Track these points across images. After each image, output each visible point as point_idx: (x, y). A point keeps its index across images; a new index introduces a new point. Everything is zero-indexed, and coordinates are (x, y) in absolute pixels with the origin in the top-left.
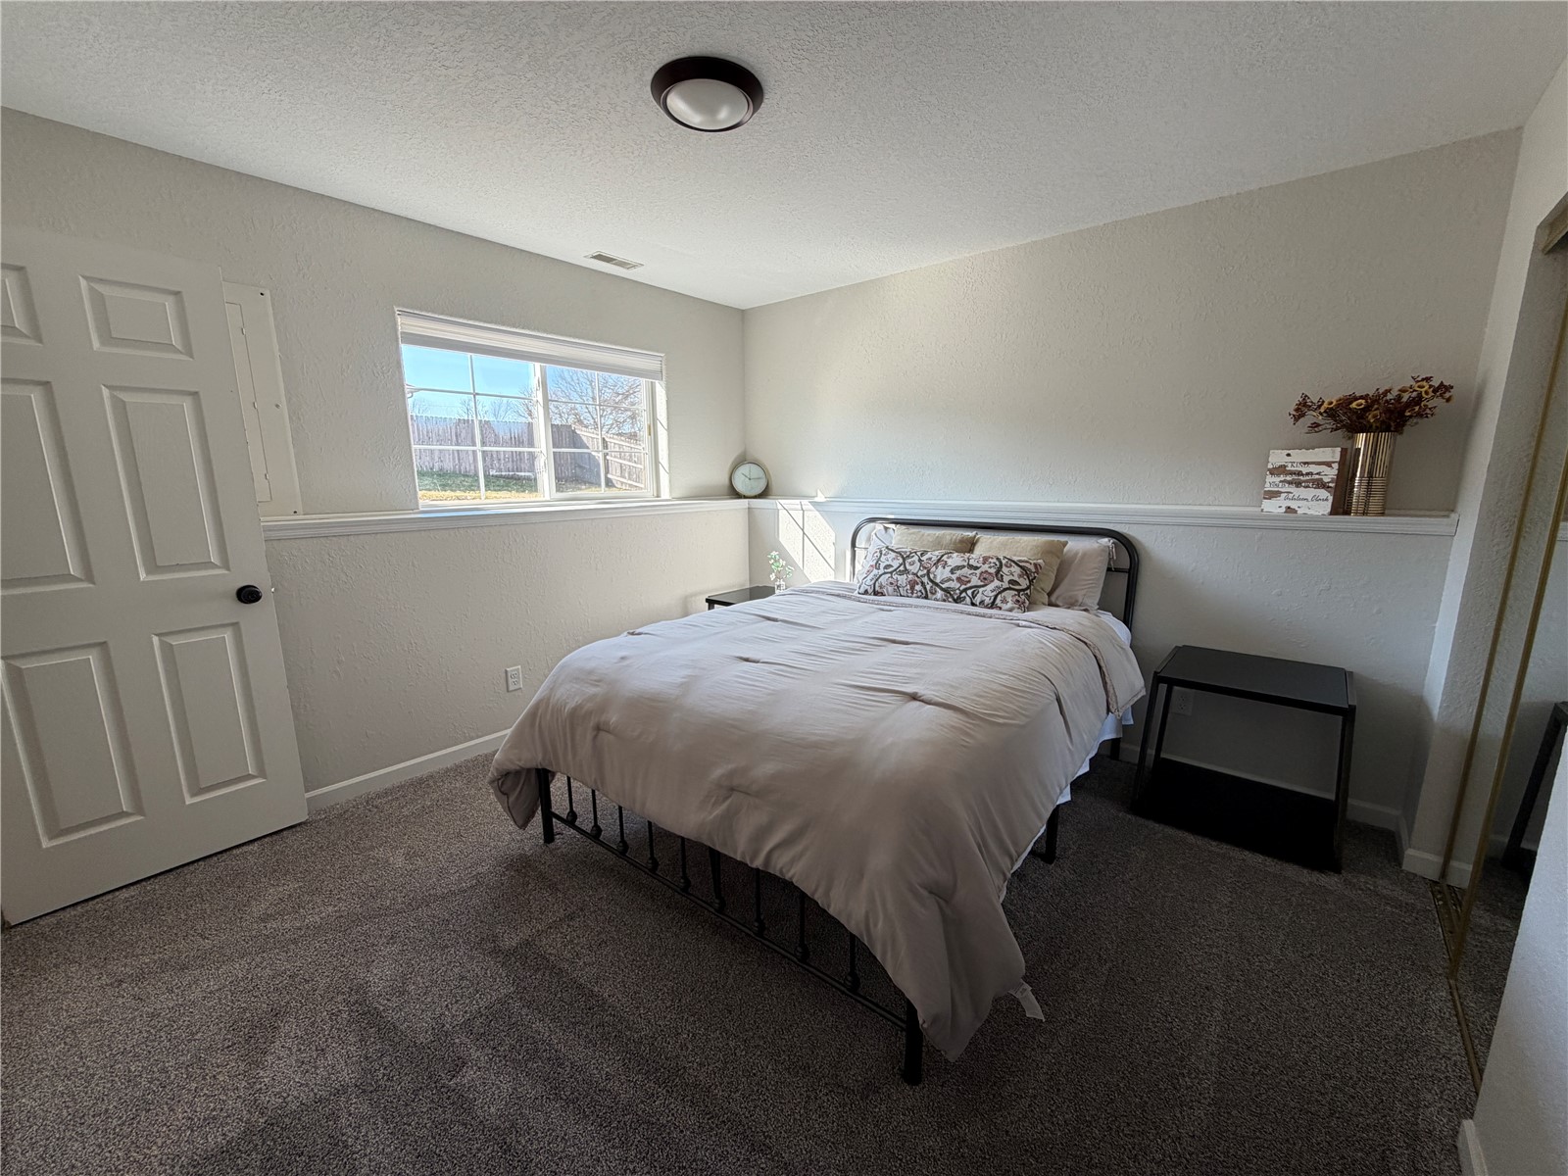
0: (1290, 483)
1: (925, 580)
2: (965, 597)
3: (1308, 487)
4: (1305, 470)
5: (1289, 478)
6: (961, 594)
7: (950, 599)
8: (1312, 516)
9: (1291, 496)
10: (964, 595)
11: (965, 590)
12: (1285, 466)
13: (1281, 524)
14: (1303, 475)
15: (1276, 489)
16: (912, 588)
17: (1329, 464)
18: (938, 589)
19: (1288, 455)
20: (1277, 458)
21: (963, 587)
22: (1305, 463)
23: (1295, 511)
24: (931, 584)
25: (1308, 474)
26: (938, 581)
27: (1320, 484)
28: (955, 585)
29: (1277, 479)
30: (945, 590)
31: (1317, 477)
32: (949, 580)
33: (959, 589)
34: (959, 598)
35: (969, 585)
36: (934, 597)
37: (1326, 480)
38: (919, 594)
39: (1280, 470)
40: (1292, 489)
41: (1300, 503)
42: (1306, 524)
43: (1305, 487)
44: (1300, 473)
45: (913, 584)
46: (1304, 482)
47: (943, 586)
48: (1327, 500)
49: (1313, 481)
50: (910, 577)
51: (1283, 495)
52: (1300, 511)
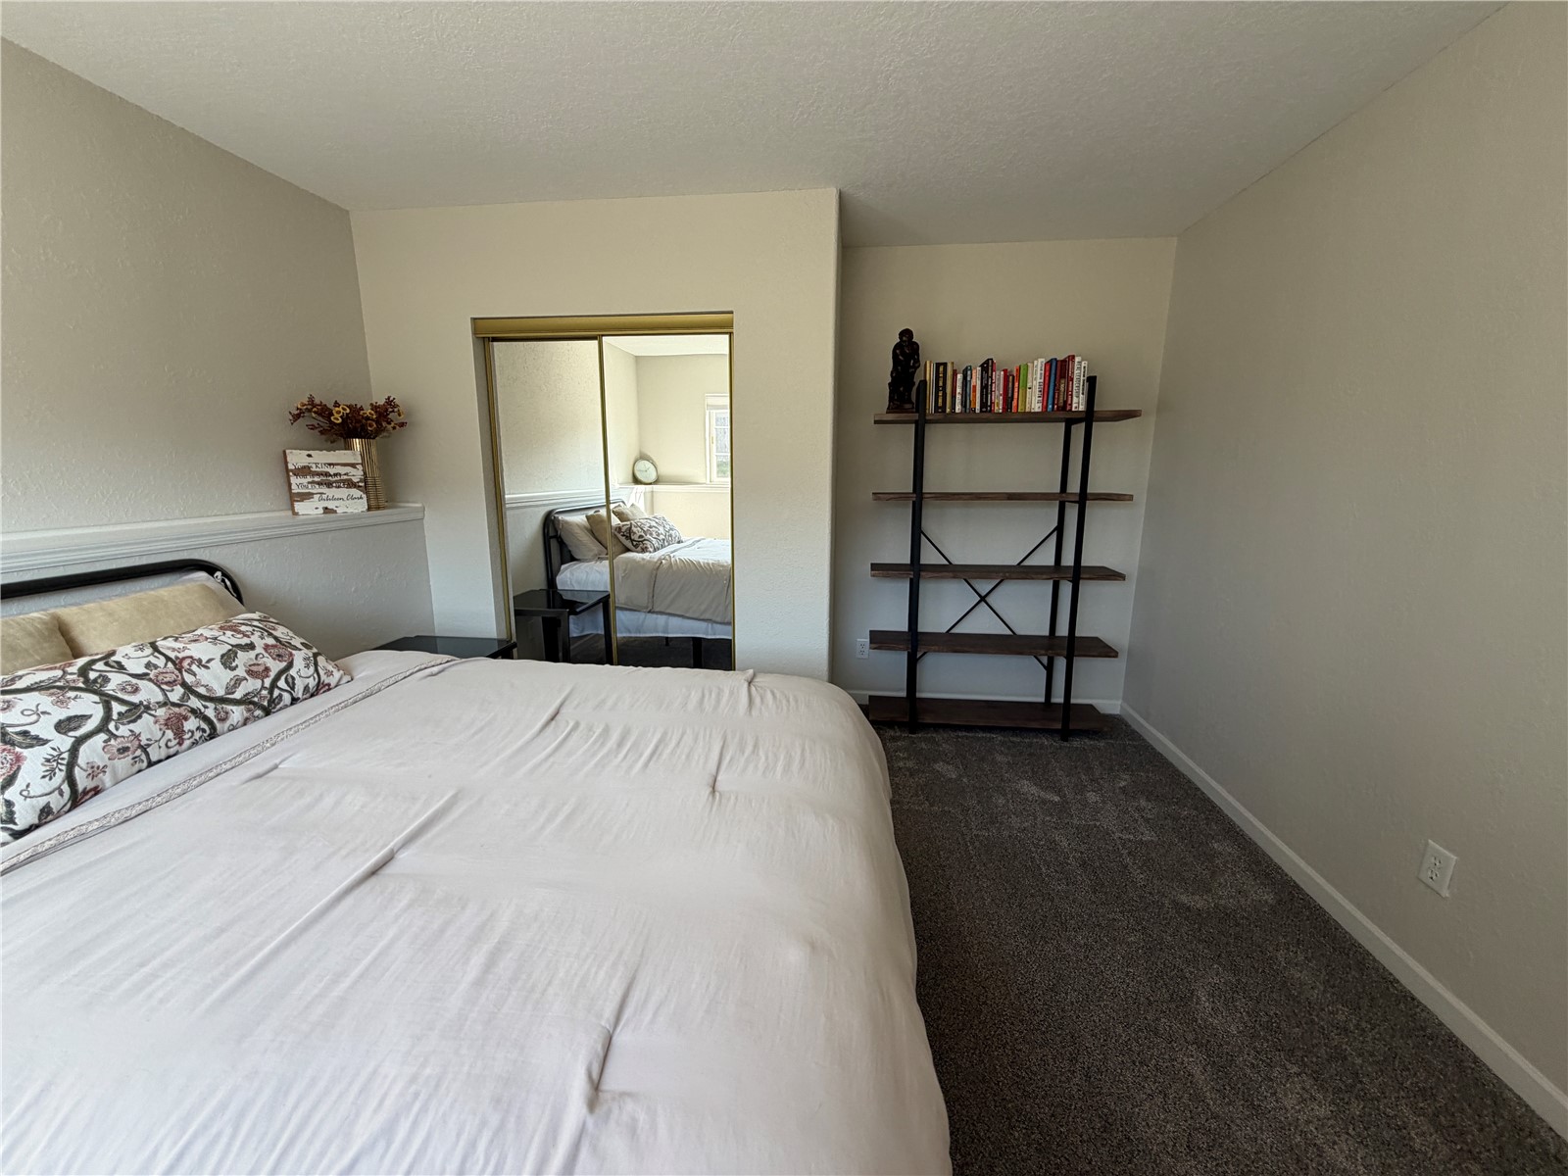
0: (320, 484)
1: (194, 703)
2: (280, 696)
3: (339, 487)
4: (332, 471)
5: (316, 479)
6: (271, 692)
7: (258, 712)
8: (353, 514)
9: (324, 496)
10: (276, 693)
11: (274, 684)
12: (309, 468)
13: (321, 527)
14: (330, 475)
15: (307, 491)
16: (179, 734)
17: (353, 465)
18: (229, 708)
19: (309, 456)
20: (297, 458)
21: (268, 682)
22: (330, 464)
23: (333, 511)
24: (211, 705)
25: (336, 475)
26: (220, 692)
27: (351, 484)
28: (252, 685)
29: (304, 481)
30: (245, 701)
31: (345, 477)
32: (238, 681)
33: (263, 687)
34: (271, 701)
35: (272, 674)
36: (227, 724)
37: (355, 480)
38: (197, 735)
39: (304, 471)
40: (324, 489)
41: (337, 503)
42: (347, 524)
43: (336, 487)
44: (327, 474)
45: (175, 725)
46: (336, 482)
47: (238, 695)
48: (361, 498)
49: (344, 481)
50: (161, 712)
51: (316, 497)
52: (339, 511)
